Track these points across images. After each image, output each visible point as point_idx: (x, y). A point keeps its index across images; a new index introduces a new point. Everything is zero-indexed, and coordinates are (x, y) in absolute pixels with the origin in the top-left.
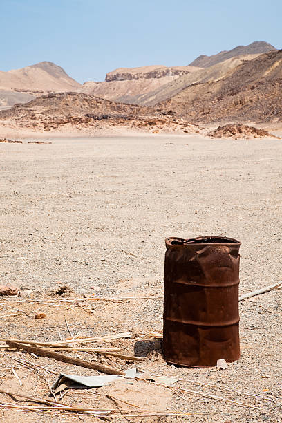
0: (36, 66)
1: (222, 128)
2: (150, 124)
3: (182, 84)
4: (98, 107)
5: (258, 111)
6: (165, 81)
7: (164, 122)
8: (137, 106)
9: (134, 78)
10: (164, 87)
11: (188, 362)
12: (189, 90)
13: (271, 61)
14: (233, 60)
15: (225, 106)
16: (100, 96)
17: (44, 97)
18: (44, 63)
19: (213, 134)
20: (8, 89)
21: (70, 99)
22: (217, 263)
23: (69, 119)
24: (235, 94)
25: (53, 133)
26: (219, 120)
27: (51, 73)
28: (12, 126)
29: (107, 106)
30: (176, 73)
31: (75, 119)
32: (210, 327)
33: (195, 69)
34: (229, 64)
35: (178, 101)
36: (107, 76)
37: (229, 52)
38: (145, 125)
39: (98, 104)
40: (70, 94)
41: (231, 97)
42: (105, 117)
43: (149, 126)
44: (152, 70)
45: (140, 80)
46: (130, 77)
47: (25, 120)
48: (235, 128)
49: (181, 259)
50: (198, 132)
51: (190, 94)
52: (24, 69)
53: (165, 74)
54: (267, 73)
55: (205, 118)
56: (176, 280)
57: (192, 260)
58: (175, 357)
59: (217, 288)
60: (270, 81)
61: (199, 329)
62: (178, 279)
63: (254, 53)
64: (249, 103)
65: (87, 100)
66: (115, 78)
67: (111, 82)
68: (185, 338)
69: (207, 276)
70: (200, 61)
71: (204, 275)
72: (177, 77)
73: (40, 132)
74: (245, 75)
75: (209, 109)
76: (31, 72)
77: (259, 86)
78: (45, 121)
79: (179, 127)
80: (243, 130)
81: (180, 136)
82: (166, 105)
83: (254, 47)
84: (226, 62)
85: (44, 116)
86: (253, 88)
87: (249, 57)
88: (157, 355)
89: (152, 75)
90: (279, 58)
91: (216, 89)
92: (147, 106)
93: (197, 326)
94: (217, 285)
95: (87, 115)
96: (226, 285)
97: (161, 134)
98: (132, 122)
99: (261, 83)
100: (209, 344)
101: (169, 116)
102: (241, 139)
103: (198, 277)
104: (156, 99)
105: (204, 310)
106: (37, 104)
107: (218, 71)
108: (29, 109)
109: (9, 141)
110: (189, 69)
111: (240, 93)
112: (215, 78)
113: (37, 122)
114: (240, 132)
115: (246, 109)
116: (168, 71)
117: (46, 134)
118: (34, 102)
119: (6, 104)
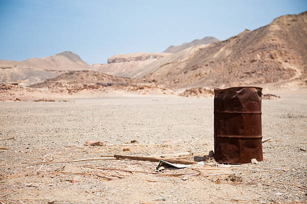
0: (60, 54)
1: (189, 91)
2: (140, 89)
3: (159, 64)
4: (103, 80)
5: (211, 80)
6: (148, 62)
7: (149, 87)
8: (129, 78)
9: (127, 60)
10: (147, 66)
11: (233, 161)
12: (165, 67)
13: (218, 48)
14: (192, 48)
15: (189, 78)
16: (104, 72)
17: (66, 74)
18: (66, 52)
19: (183, 94)
20: (41, 70)
21: (84, 74)
22: (249, 98)
23: (85, 87)
24: (195, 69)
25: (74, 96)
26: (186, 86)
27: (70, 58)
28: (46, 92)
29: (109, 79)
30: (155, 57)
31: (90, 87)
32: (246, 138)
33: (167, 54)
34: (190, 51)
35: (157, 74)
36: (108, 60)
37: (189, 44)
38: (137, 89)
39: (103, 78)
40: (84, 71)
41: (192, 72)
42: (110, 85)
43: (139, 90)
44: (139, 55)
45: (131, 62)
46: (124, 60)
47: (55, 88)
48: (197, 90)
49: (226, 97)
50: (172, 93)
51: (165, 70)
52: (52, 57)
53: (147, 58)
54: (216, 55)
55: (176, 86)
56: (223, 111)
57: (234, 97)
58: (224, 159)
59: (250, 114)
60: (218, 61)
61: (240, 140)
62: (225, 110)
63: (206, 43)
64: (205, 75)
65: (96, 75)
66: (114, 61)
67: (111, 64)
68: (230, 147)
69: (244, 106)
70: (170, 49)
71: (242, 106)
72: (156, 59)
73: (66, 96)
74: (201, 57)
75: (179, 79)
76: (56, 58)
77: (211, 64)
78: (69, 88)
79: (160, 90)
80: (203, 91)
81: (161, 96)
82: (149, 77)
83: (206, 40)
84: (188, 49)
85: (68, 85)
86: (207, 65)
87: (203, 46)
88: (211, 159)
89: (139, 59)
90: (223, 46)
91: (182, 66)
92: (137, 78)
93: (238, 138)
94: (250, 112)
95: (98, 84)
96: (255, 112)
97: (148, 95)
98: (128, 87)
99: (212, 62)
100: (246, 149)
101: (153, 83)
102: (202, 97)
103: (238, 108)
104: (142, 74)
105: (242, 128)
106: (62, 78)
107: (183, 56)
108: (56, 82)
109: (46, 101)
110: (163, 54)
111: (199, 69)
112: (181, 59)
113: (63, 89)
114: (201, 92)
115: (203, 79)
116: (149, 56)
117: (70, 96)
118: (60, 77)
119: (39, 79)
